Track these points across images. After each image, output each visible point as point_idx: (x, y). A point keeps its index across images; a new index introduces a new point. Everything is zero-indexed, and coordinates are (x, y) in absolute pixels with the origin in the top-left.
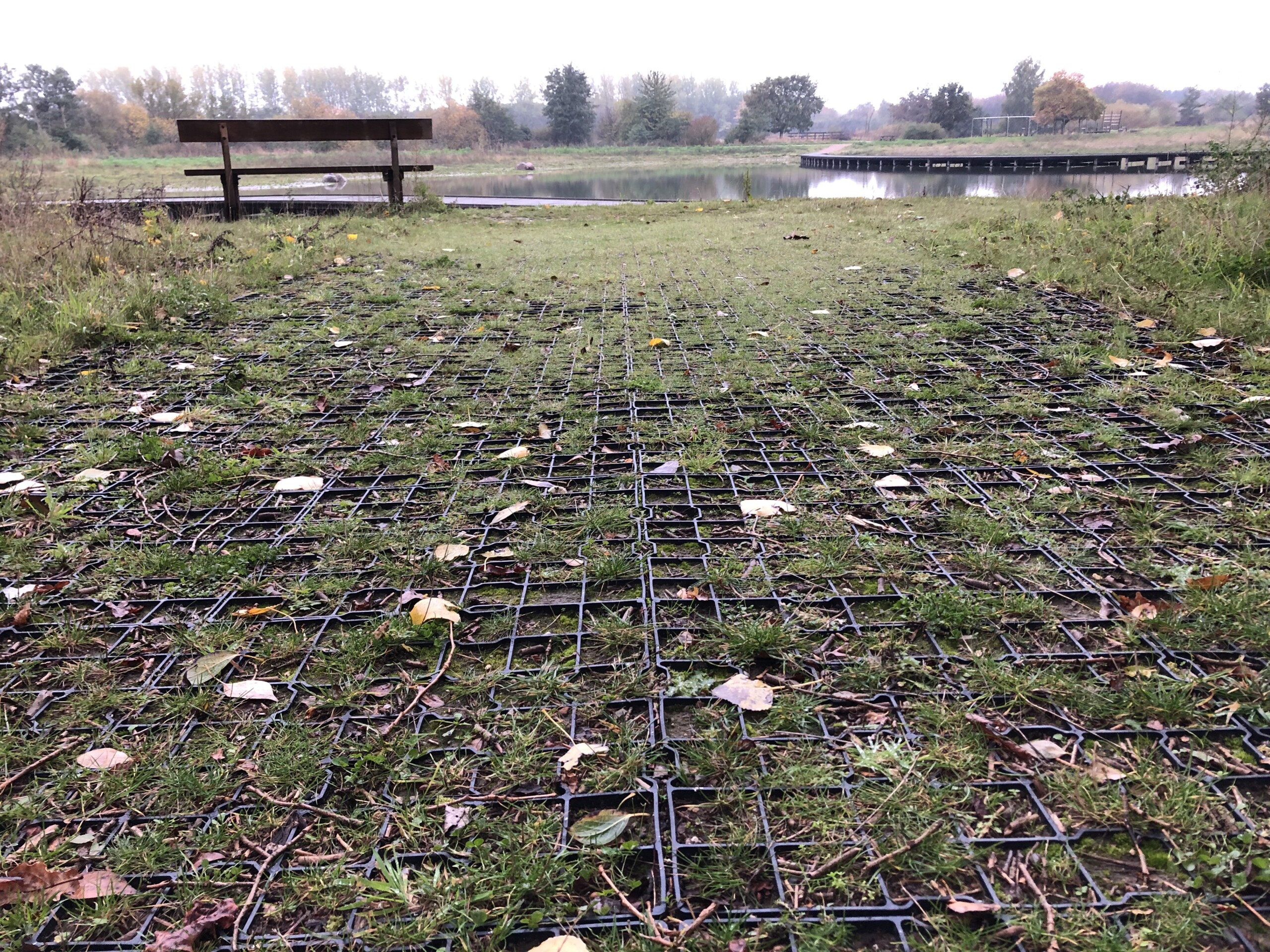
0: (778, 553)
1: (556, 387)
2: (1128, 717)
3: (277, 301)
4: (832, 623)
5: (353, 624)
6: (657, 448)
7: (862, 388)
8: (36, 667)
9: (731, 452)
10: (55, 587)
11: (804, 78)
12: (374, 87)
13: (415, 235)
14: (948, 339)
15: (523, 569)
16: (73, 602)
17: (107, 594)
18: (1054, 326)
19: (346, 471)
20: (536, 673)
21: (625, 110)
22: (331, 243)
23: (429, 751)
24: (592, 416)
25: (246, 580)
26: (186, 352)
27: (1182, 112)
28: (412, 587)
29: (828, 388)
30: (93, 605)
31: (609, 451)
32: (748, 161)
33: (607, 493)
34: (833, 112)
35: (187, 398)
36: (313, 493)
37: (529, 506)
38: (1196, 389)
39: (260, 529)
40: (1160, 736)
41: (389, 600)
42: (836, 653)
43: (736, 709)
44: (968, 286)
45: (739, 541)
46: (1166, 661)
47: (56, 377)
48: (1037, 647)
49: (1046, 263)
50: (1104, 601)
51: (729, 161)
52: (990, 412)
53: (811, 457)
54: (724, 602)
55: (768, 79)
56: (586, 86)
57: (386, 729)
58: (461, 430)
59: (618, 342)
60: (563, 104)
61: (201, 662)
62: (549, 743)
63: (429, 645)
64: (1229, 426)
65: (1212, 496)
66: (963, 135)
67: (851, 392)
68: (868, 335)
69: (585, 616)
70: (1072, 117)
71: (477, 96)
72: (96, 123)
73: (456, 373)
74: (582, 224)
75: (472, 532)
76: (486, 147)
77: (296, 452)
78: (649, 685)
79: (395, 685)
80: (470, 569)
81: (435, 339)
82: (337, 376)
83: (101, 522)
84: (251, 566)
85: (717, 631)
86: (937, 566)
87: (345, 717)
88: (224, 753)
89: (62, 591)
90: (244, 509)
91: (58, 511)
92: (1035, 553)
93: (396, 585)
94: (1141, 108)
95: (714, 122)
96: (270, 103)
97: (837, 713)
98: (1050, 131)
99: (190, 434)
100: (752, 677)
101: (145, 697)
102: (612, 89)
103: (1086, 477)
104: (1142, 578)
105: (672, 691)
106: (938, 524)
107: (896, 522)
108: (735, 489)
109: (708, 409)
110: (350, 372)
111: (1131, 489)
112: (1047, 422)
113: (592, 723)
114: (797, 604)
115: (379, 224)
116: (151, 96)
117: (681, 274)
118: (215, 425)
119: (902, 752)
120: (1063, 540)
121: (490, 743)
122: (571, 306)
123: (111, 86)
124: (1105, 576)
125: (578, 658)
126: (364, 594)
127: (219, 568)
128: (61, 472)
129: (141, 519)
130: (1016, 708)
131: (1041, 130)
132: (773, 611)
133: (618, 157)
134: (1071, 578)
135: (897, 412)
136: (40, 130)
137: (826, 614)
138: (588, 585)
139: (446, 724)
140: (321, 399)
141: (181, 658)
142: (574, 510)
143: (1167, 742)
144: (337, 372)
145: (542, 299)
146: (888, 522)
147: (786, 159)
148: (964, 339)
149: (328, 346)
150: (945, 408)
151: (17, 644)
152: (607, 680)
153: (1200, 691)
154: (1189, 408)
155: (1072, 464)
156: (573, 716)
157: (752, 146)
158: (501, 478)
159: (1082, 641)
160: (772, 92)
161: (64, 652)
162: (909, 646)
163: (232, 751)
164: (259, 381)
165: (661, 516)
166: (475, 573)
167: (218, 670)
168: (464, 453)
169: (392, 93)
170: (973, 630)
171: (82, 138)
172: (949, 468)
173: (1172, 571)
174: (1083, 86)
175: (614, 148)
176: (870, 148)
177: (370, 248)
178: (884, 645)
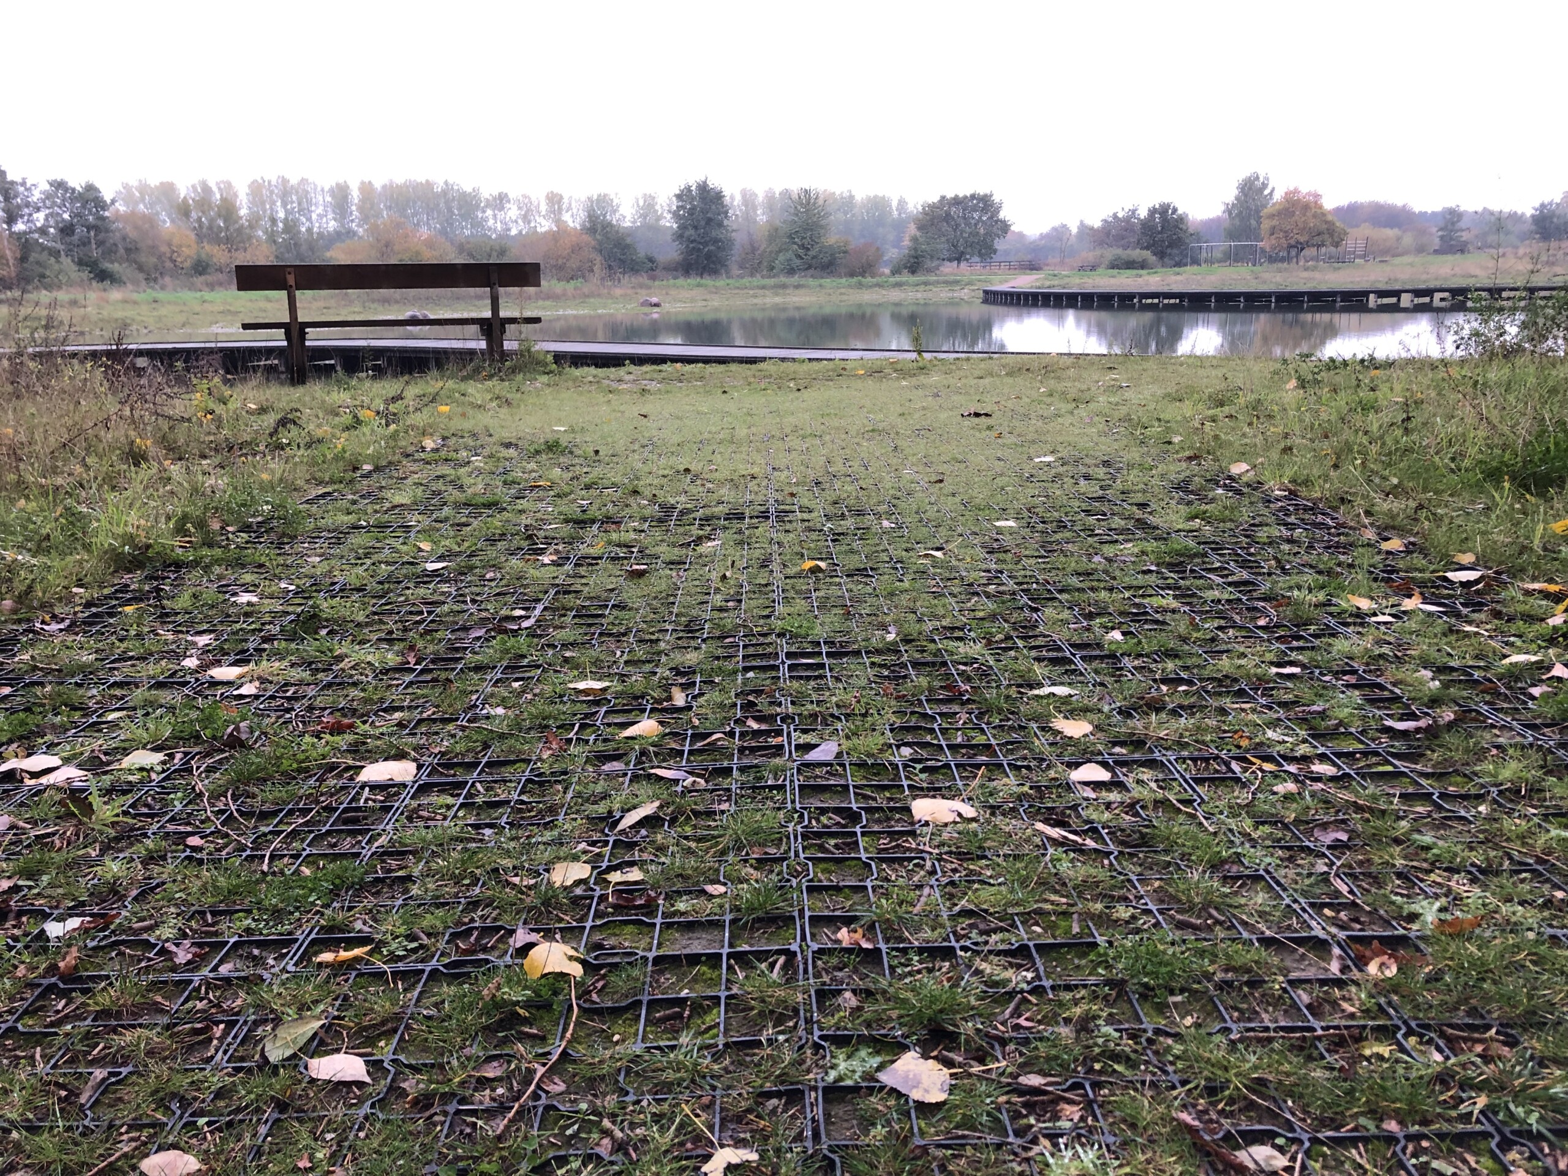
0: (956, 877)
1: (691, 629)
2: (1362, 1114)
3: (354, 502)
4: (1019, 978)
5: (457, 976)
6: (811, 722)
7: (1055, 637)
8: (87, 1036)
9: (902, 728)
10: (103, 920)
11: (986, 195)
12: (468, 204)
13: (519, 406)
14: (1158, 565)
15: (655, 899)
16: (123, 942)
17: (166, 932)
18: (1286, 547)
19: (443, 754)
20: (673, 1048)
21: (770, 236)
22: (419, 419)
23: (551, 1154)
24: (735, 672)
25: (328, 912)
26: (248, 578)
27: (1442, 237)
28: (525, 923)
29: (1014, 634)
30: (148, 945)
31: (755, 726)
32: (919, 295)
33: (754, 788)
34: (1021, 235)
35: (251, 646)
36: (405, 786)
37: (661, 807)
38: (1448, 644)
39: (343, 836)
40: (1397, 1141)
41: (498, 941)
42: (1022, 1022)
43: (907, 1101)
44: (1182, 486)
45: (910, 859)
46: (1406, 1036)
47: (95, 615)
48: (1257, 1013)
49: (1275, 455)
50: (1336, 951)
51: (895, 295)
52: (1206, 673)
53: (994, 736)
54: (893, 949)
55: (943, 198)
56: (723, 205)
57: (501, 1124)
58: (579, 692)
59: (765, 564)
60: (696, 228)
61: (281, 1032)
62: (689, 1145)
63: (547, 1006)
64: (1488, 698)
65: (1465, 797)
66: (1178, 264)
67: (1040, 641)
68: (1063, 559)
69: (730, 968)
70: (1308, 244)
71: (592, 217)
72: (132, 250)
73: (571, 609)
74: (720, 391)
75: (593, 844)
76: (602, 279)
77: (385, 724)
78: (804, 1067)
79: (509, 1062)
80: (592, 898)
81: (546, 560)
82: (430, 613)
83: (155, 826)
84: (334, 893)
85: (884, 992)
86: (1142, 897)
87: (451, 1108)
88: (311, 1158)
89: (112, 927)
90: (324, 808)
91: (106, 811)
92: (1257, 878)
93: (505, 920)
94: (1391, 233)
95: (878, 249)
96: (343, 225)
97: (1025, 1105)
98: (1282, 260)
99: (256, 697)
100: (925, 1056)
101: (215, 1079)
102: (755, 209)
103: (1318, 768)
104: (1381, 917)
105: (832, 1075)
106: (1143, 836)
107: (1093, 832)
108: (905, 783)
109: (873, 664)
110: (446, 608)
111: (1371, 789)
112: (1272, 689)
113: (739, 1119)
114: (978, 953)
115: (476, 390)
116: (200, 219)
117: (838, 467)
118: (286, 685)
119: (1098, 1162)
120: (1291, 859)
121: (620, 1147)
122: (708, 512)
123: (152, 205)
124: (1338, 912)
125: (722, 1026)
126: (468, 932)
127: (298, 895)
128: (106, 754)
129: (202, 822)
130: (1231, 1101)
131: (1272, 260)
132: (950, 960)
133: (761, 292)
134: (1298, 916)
135: (1096, 672)
136: (63, 258)
137: (1011, 965)
138: (733, 922)
139: (570, 1118)
140: (412, 648)
141: (256, 1024)
142: (715, 813)
143: (1404, 1150)
144: (430, 608)
145: (672, 501)
146: (1085, 832)
147: (965, 294)
148: (1177, 565)
149: (419, 569)
150: (1153, 666)
151: (63, 1002)
152: (756, 1059)
153: (1443, 1079)
154: (1441, 670)
155: (1303, 750)
156: (717, 1108)
157: (923, 278)
158: (627, 764)
159: (1309, 1007)
160: (948, 214)
161: (118, 1015)
162: (1107, 1010)
163: (320, 1155)
164: (336, 621)
165: (818, 821)
166: (598, 904)
167: (302, 1042)
168: (583, 727)
169: (489, 212)
170: (1182, 991)
171: (115, 267)
172: (1157, 755)
173: (1416, 908)
174: (1321, 207)
175: (758, 280)
176: (1066, 280)
177: (467, 425)
178: (1078, 1011)
